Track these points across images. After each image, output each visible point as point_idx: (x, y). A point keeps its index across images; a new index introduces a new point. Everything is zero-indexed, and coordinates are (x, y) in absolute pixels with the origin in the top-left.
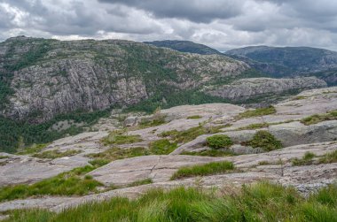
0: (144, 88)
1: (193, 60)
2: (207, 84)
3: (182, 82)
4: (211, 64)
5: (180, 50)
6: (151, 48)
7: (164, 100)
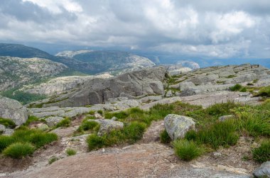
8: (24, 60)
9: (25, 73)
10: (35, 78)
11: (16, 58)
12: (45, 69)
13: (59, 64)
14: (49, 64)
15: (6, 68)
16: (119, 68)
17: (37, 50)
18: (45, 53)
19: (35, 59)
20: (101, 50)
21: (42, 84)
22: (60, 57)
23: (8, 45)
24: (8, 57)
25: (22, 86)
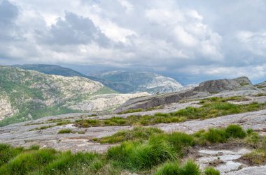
0: (9, 106)
1: (57, 81)
2: (69, 100)
3: (47, 99)
5: (46, 73)
6: (17, 71)
7: (30, 116)
9: (68, 90)
10: (77, 95)
12: (84, 87)
13: (97, 83)
14: (88, 82)
15: (52, 86)
19: (76, 78)
21: (84, 101)
24: (54, 76)
25: (65, 103)
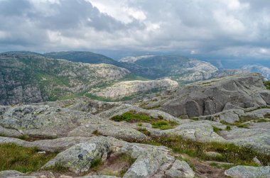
0: (39, 93)
1: (83, 68)
2: (94, 87)
3: (73, 86)
4: (98, 71)
5: (73, 61)
6: (47, 60)
8: (93, 65)
9: (94, 77)
10: (102, 82)
11: (87, 64)
12: (110, 74)
13: (123, 69)
14: (114, 69)
15: (79, 73)
16: (179, 73)
17: (102, 56)
18: (111, 59)
19: (102, 65)
20: (162, 55)
21: (107, 88)
22: (123, 63)
23: (80, 52)
24: (80, 63)
25: (90, 90)
